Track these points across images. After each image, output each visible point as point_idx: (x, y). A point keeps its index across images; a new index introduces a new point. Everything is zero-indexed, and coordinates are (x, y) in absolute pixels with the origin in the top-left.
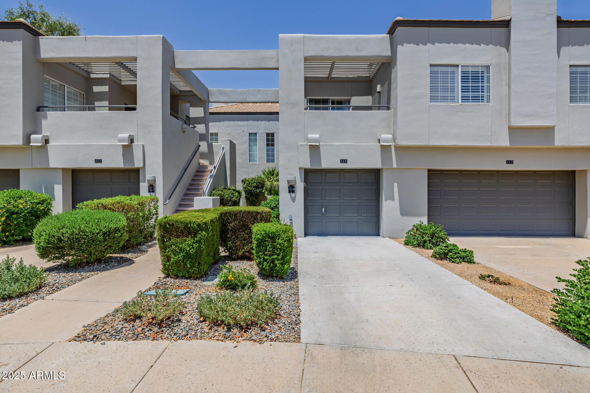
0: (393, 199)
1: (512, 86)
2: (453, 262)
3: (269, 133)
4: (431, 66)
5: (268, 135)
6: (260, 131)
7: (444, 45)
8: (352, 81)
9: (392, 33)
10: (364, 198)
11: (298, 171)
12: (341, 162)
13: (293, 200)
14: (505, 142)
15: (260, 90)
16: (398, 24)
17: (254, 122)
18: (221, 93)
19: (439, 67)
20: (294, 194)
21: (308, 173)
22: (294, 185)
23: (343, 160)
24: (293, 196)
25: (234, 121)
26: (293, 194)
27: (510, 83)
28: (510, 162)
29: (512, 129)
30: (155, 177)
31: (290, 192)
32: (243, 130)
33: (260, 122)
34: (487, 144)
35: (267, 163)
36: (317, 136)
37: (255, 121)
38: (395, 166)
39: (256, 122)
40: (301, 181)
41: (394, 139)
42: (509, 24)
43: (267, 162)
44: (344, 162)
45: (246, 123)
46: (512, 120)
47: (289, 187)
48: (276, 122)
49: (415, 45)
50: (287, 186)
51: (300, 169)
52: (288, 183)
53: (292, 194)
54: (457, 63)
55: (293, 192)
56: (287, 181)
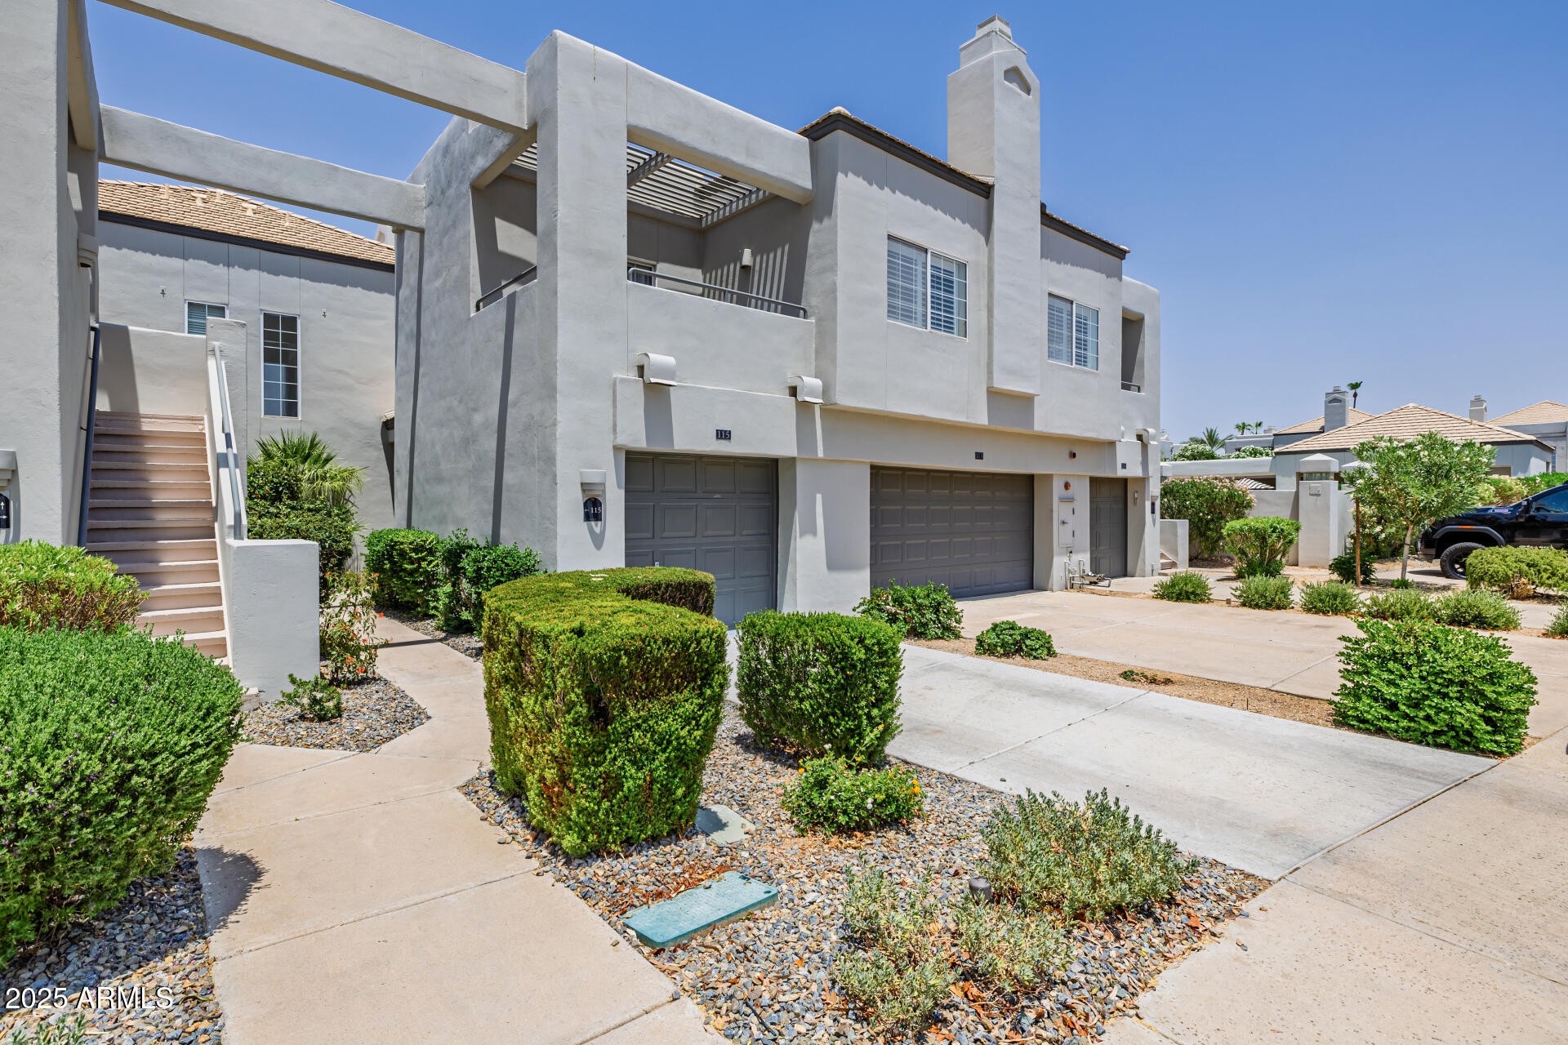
0: (814, 533)
1: (996, 312)
2: (1035, 658)
3: (277, 317)
4: (890, 237)
5: (270, 320)
6: (235, 302)
7: (908, 198)
8: (659, 221)
9: (815, 135)
10: (745, 532)
11: (610, 455)
12: (717, 438)
13: (598, 541)
14: (982, 419)
15: (336, 169)
16: (834, 122)
17: (211, 266)
18: (165, 136)
19: (900, 245)
20: (599, 523)
21: (635, 462)
22: (599, 495)
23: (721, 431)
24: (597, 530)
25: (119, 248)
26: (597, 525)
27: (993, 305)
28: (979, 456)
29: (994, 394)
30: (13, 456)
31: (587, 517)
32: (163, 287)
33: (236, 271)
34: (961, 418)
35: (268, 417)
36: (670, 360)
37: (216, 263)
38: (821, 454)
39: (220, 270)
40: (619, 487)
41: (826, 392)
42: (989, 193)
43: (265, 414)
44: (725, 439)
45: (176, 263)
46: (995, 375)
47: (585, 504)
48: (303, 281)
49: (865, 183)
50: (579, 498)
51: (616, 448)
52: (584, 491)
53: (593, 523)
54: (925, 245)
55: (597, 517)
56: (582, 484)
